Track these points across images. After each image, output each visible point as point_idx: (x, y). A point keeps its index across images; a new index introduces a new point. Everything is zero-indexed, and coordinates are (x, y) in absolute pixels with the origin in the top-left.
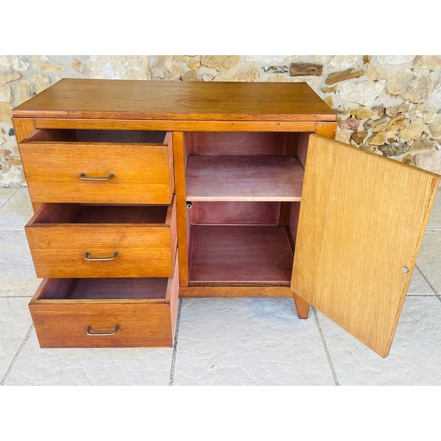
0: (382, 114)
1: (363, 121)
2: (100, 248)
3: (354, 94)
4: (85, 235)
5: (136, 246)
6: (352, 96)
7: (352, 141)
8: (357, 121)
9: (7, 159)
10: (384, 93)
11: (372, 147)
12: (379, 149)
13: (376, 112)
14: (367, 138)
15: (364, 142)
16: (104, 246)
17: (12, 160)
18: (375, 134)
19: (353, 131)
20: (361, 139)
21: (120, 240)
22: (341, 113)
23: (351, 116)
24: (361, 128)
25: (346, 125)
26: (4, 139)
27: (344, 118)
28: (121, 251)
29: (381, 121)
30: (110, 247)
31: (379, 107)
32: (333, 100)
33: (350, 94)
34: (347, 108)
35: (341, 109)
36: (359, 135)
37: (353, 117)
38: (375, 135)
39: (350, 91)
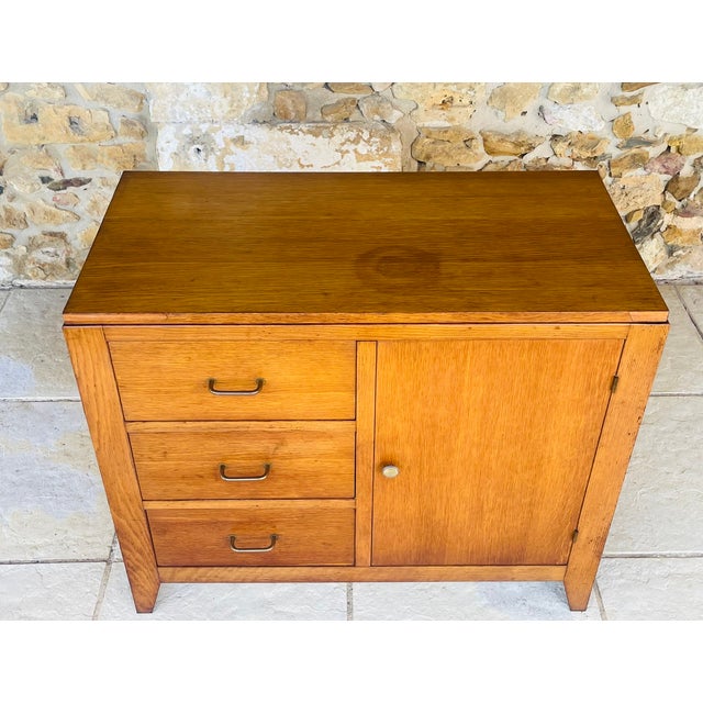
1: (692, 158)
2: (243, 459)
3: (678, 108)
4: (222, 442)
5: (299, 457)
6: (673, 112)
7: (668, 194)
8: (679, 158)
14: (697, 189)
15: (692, 196)
16: (250, 457)
19: (670, 177)
20: (687, 192)
21: (276, 448)
22: (649, 143)
23: (669, 148)
24: (686, 171)
25: (658, 166)
27: (653, 152)
28: (275, 463)
30: (258, 458)
32: (635, 119)
33: (668, 108)
34: (660, 136)
35: (650, 136)
36: (683, 186)
37: (673, 150)
39: (670, 102)
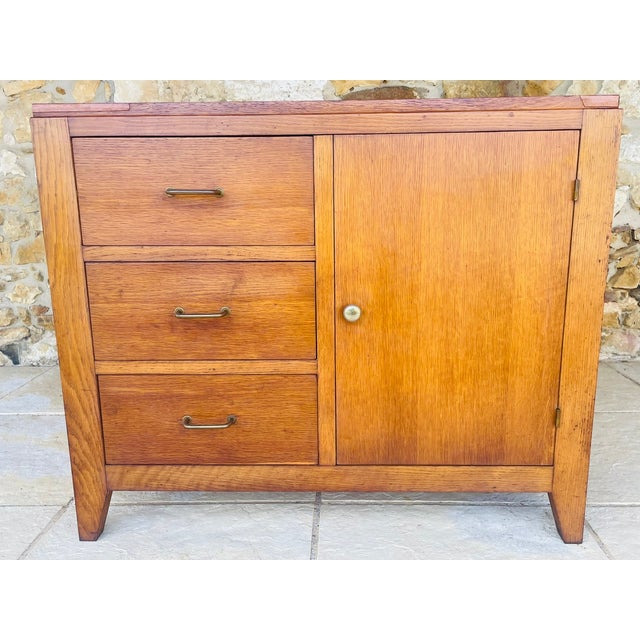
0: (628, 239)
2: (201, 301)
4: (180, 277)
5: (259, 298)
9: (40, 320)
10: (628, 207)
11: (619, 292)
12: (631, 296)
13: (619, 237)
16: (208, 298)
17: (48, 321)
18: (621, 270)
21: (234, 287)
26: (40, 288)
28: (234, 307)
29: (628, 250)
30: (217, 300)
31: (624, 227)
38: (622, 273)
